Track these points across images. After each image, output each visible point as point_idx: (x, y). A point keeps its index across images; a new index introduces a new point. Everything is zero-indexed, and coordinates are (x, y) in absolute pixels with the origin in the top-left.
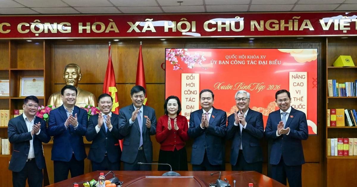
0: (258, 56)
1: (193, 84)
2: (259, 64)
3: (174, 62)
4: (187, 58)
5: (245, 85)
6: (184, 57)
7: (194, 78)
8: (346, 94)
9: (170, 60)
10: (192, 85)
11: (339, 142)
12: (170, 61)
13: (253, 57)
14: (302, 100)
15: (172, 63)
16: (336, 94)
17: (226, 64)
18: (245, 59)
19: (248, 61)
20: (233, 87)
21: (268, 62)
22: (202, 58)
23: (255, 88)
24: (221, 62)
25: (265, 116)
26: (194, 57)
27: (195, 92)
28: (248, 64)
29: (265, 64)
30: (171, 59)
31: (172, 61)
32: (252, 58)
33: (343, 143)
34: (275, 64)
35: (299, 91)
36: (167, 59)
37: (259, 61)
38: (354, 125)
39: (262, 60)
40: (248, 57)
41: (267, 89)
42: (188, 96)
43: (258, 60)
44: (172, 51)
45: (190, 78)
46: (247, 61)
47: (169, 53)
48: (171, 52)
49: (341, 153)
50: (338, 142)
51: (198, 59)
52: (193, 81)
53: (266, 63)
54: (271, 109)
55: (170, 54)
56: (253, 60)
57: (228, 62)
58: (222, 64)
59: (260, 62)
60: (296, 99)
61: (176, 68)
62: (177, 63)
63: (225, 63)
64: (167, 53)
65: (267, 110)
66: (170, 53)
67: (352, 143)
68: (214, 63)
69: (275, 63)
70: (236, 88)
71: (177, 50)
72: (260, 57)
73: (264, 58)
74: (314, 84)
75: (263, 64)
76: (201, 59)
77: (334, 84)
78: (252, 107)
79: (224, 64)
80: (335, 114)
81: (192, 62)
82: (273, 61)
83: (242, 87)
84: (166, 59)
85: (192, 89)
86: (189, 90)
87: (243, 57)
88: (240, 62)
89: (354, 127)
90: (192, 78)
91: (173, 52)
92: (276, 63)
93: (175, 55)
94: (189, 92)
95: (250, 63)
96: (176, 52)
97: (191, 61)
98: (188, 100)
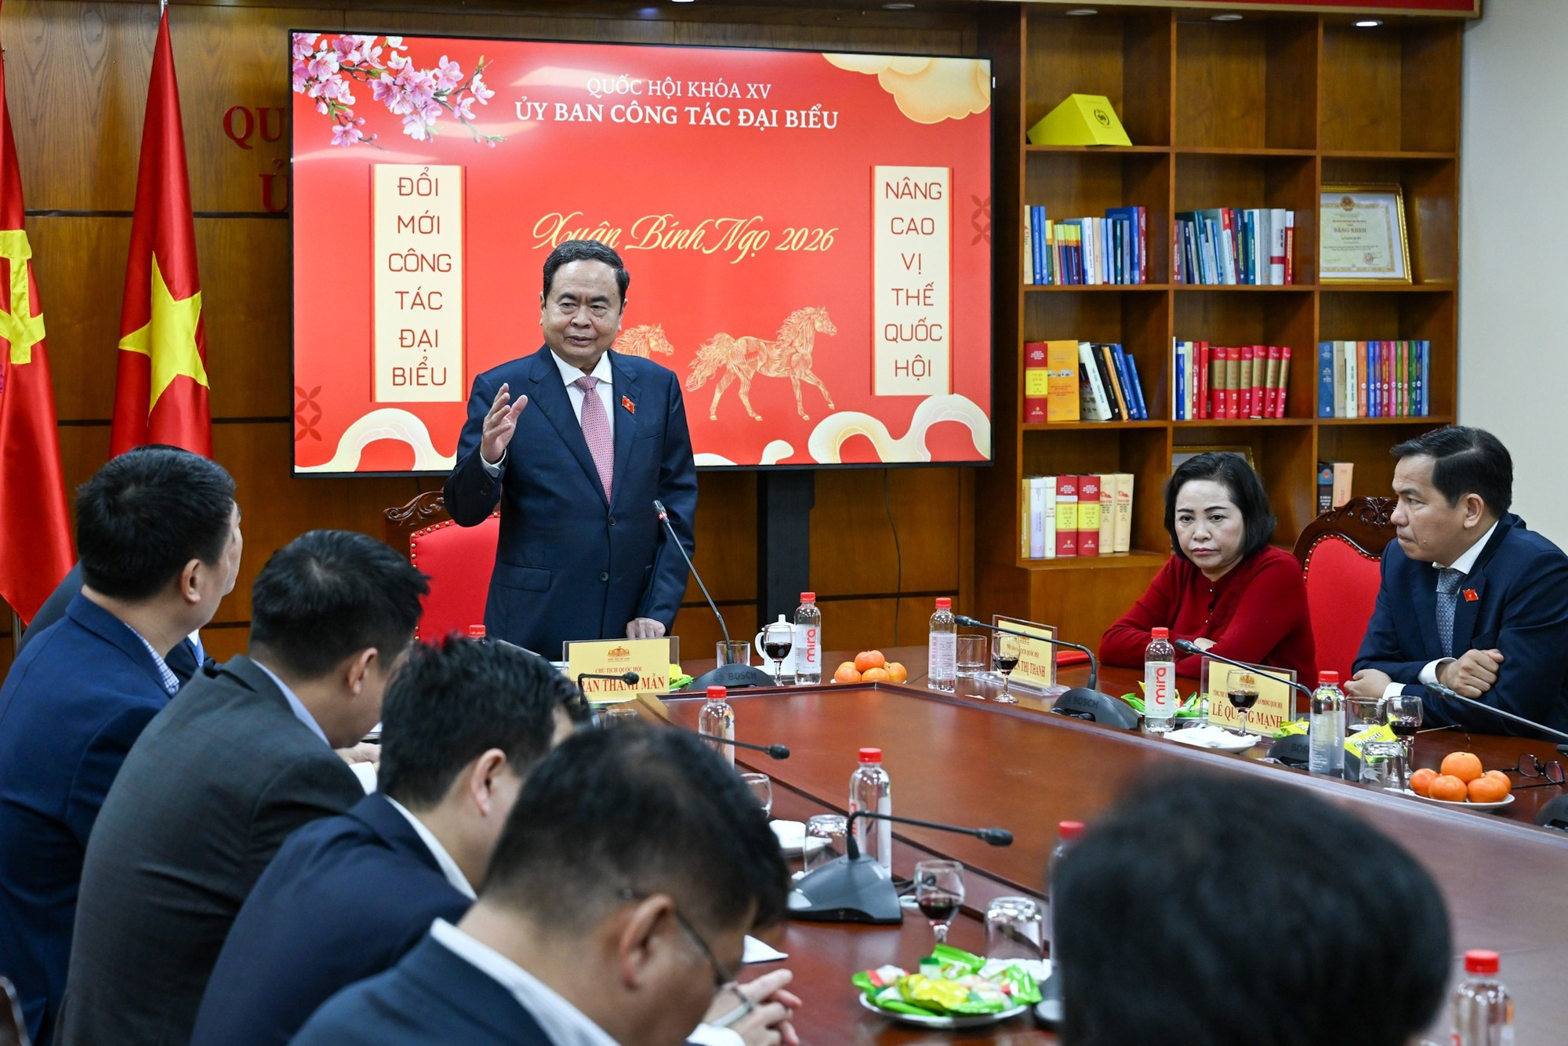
0: (735, 85)
1: (432, 219)
2: (741, 123)
3: (334, 103)
4: (402, 87)
5: (677, 229)
6: (386, 78)
7: (435, 188)
8: (1082, 273)
9: (314, 93)
10: (426, 225)
11: (1063, 494)
12: (317, 99)
13: (713, 90)
14: (928, 301)
15: (324, 109)
16: (1045, 272)
17: (589, 119)
18: (674, 100)
19: (693, 110)
20: (624, 238)
21: (782, 119)
22: (473, 89)
23: (725, 244)
24: (564, 111)
25: (769, 378)
26: (434, 82)
27: (444, 261)
28: (692, 122)
29: (767, 124)
30: (317, 86)
31: (324, 99)
32: (707, 93)
33: (1075, 498)
34: (811, 125)
35: (916, 259)
36: (298, 87)
37: (742, 111)
38: (1116, 416)
39: (755, 106)
40: (691, 89)
41: (778, 248)
42: (410, 282)
43: (734, 104)
44: (324, 44)
45: (415, 188)
46: (687, 109)
47: (309, 54)
48: (319, 51)
49: (1069, 545)
50: (1059, 493)
51: (456, 93)
52: (432, 205)
53: (770, 122)
54: (796, 344)
55: (312, 62)
56: (716, 104)
57: (597, 110)
58: (572, 119)
59: (745, 114)
60: (902, 295)
61: (346, 133)
62: (350, 112)
63: (586, 117)
64: (299, 57)
65: (778, 347)
66: (313, 57)
67: (1109, 496)
68: (534, 113)
69: (812, 119)
70: (637, 243)
71: (351, 44)
72: (744, 91)
73: (765, 96)
74: (976, 226)
75: (757, 124)
76: (471, 95)
77: (1037, 228)
78: (712, 337)
79: (582, 119)
80: (1043, 363)
81: (426, 105)
82: (803, 113)
83: (664, 234)
84: (296, 88)
85: (428, 246)
86: (411, 252)
87: (669, 88)
88: (656, 112)
89: (1116, 425)
90: (424, 187)
91: (330, 50)
92: (815, 123)
93: (341, 69)
94: (412, 262)
95: (699, 116)
96: (345, 54)
97: (419, 100)
98: (408, 299)
